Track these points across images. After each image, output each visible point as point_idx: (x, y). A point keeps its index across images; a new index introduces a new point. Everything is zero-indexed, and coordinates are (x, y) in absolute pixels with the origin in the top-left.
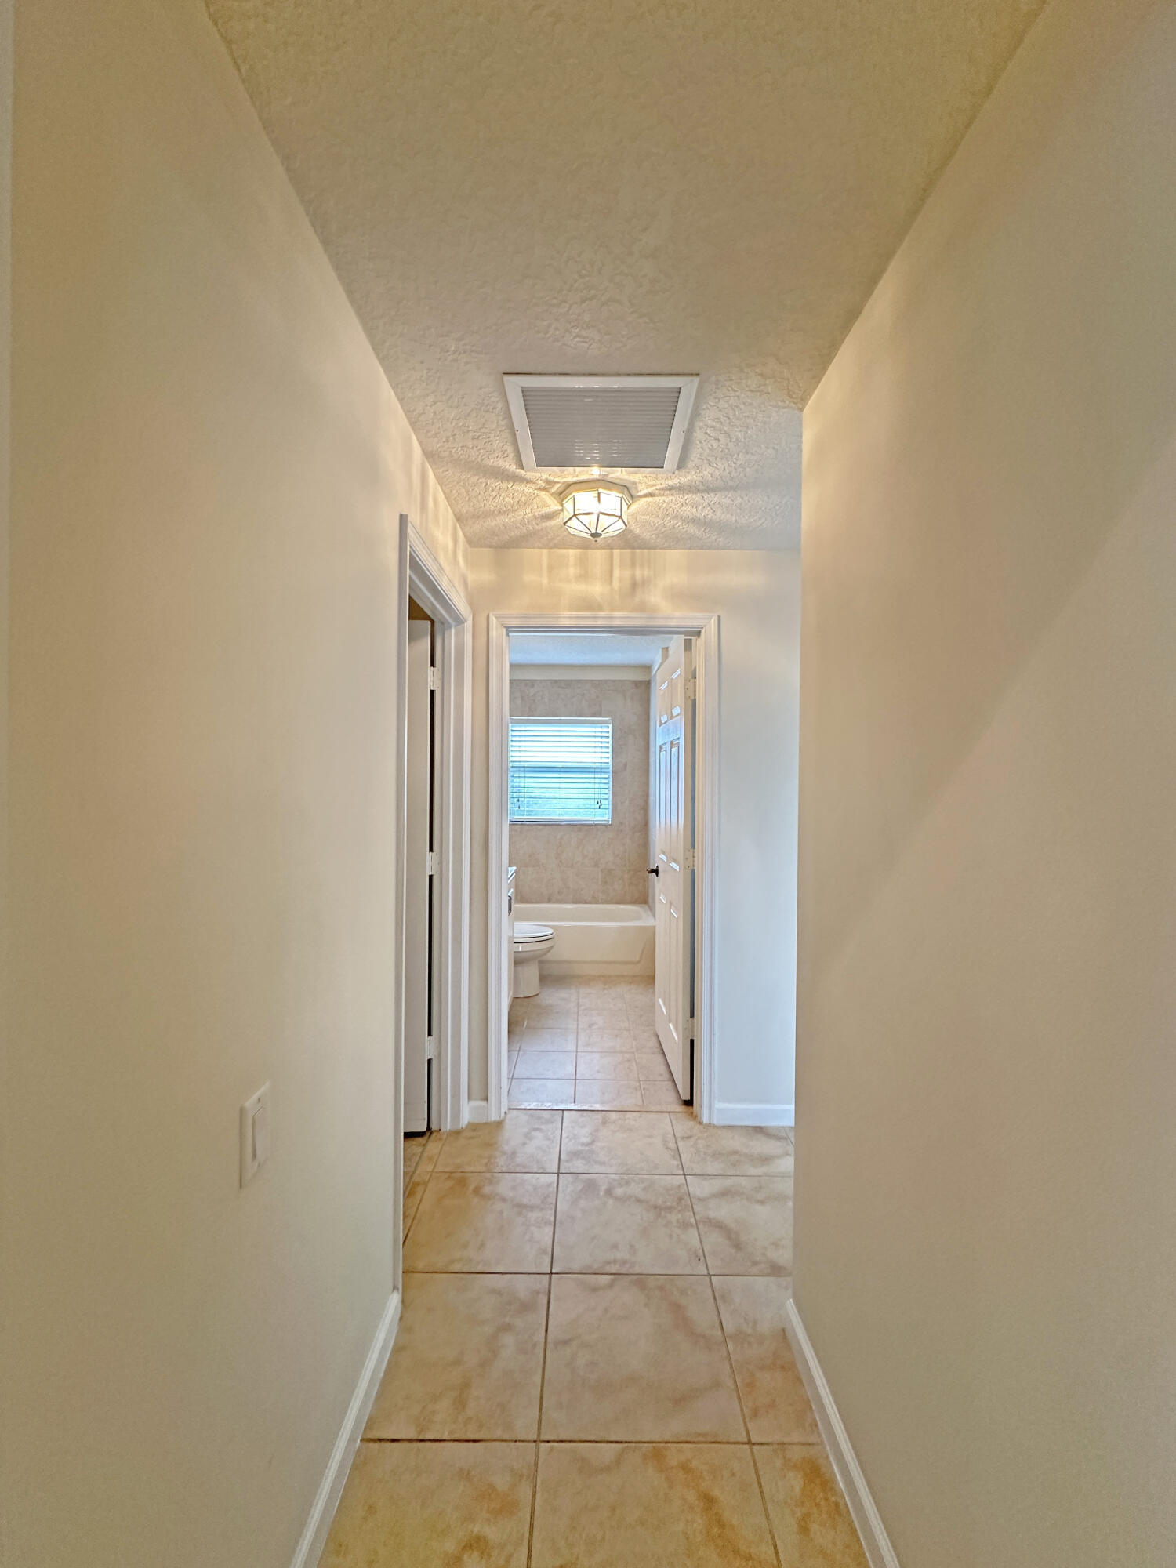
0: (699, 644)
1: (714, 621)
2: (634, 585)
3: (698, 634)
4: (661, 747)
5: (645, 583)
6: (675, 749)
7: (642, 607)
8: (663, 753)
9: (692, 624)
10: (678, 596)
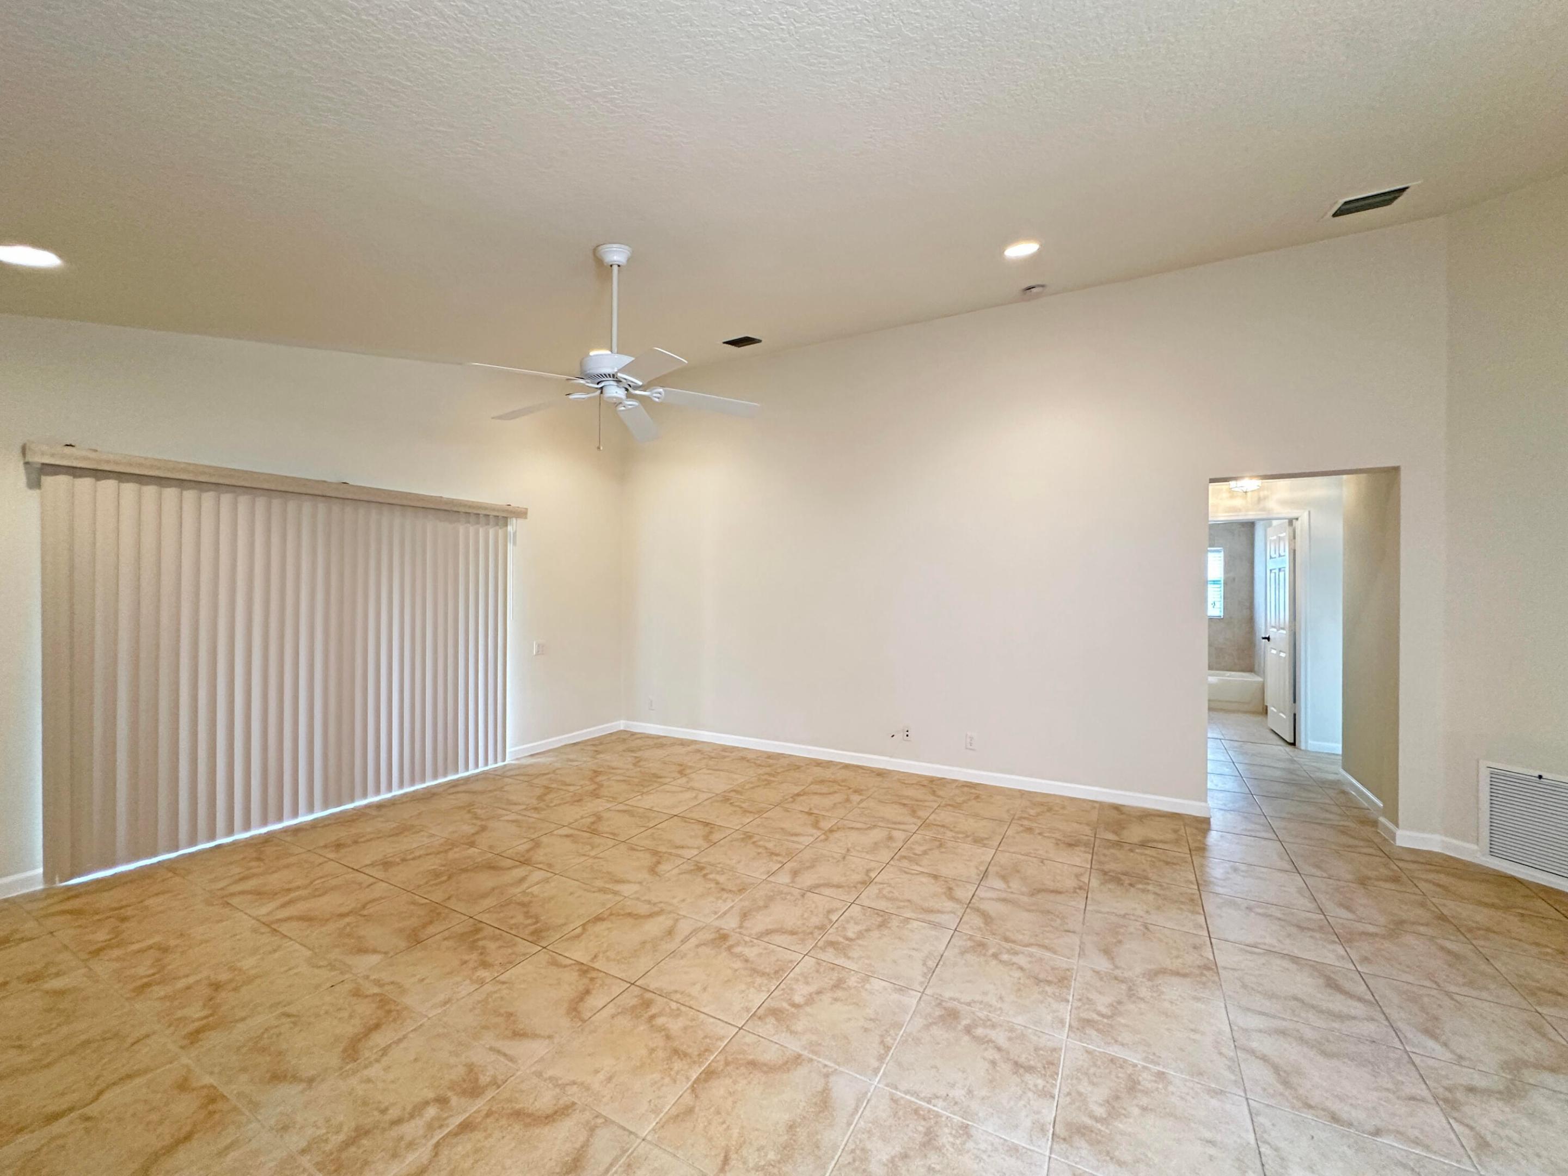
0: (1297, 524)
1: (1306, 514)
2: (1259, 500)
3: (1297, 519)
4: (1271, 570)
5: (1265, 498)
6: (1282, 574)
7: (1263, 509)
8: (1273, 575)
9: (1293, 514)
10: (1284, 503)
